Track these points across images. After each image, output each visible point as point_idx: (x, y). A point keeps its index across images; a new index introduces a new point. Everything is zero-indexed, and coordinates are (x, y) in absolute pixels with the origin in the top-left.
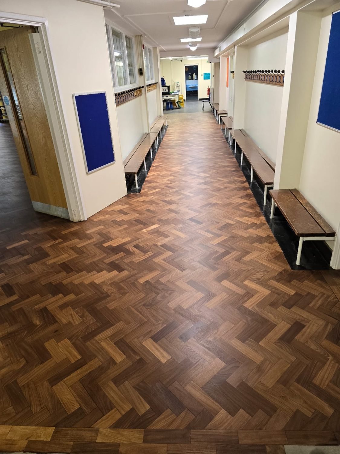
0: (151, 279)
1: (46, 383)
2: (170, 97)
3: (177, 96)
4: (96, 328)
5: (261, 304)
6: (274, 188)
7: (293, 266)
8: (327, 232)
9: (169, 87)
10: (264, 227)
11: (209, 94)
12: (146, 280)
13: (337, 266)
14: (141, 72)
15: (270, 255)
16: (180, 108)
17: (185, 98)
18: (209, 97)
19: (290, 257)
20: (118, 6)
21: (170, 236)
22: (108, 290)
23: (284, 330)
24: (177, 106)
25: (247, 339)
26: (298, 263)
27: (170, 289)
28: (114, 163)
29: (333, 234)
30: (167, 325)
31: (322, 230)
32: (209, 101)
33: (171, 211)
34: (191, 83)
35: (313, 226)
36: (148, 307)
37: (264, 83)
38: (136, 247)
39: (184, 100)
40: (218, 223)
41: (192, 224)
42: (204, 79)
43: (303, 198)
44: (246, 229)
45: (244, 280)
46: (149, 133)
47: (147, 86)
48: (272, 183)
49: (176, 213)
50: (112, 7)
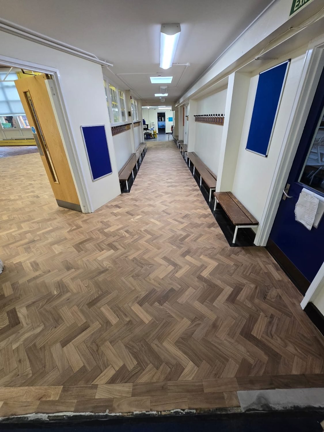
0: (137, 256)
1: (58, 345)
2: (148, 131)
3: (152, 131)
4: (98, 296)
5: (212, 274)
6: (216, 191)
7: (231, 244)
8: (254, 223)
9: (147, 125)
10: (210, 216)
11: (172, 130)
12: (134, 257)
13: (258, 244)
14: (129, 114)
15: (215, 236)
16: (154, 138)
17: (157, 132)
18: (172, 132)
19: (229, 238)
20: (112, 65)
21: (149, 224)
22: (107, 265)
23: (229, 292)
24: (153, 137)
25: (204, 301)
26: (234, 242)
27: (151, 264)
28: (112, 174)
29: (257, 224)
30: (149, 292)
31: (250, 221)
32: (172, 134)
33: (150, 205)
34: (161, 123)
35: (244, 218)
36: (135, 278)
37: (206, 122)
38: (127, 231)
39: (157, 134)
40: (181, 214)
41: (164, 215)
42: (169, 121)
43: (235, 198)
44: (199, 218)
45: (200, 256)
46: (135, 154)
47: (134, 123)
48: (215, 188)
49: (154, 206)
50: (107, 66)
